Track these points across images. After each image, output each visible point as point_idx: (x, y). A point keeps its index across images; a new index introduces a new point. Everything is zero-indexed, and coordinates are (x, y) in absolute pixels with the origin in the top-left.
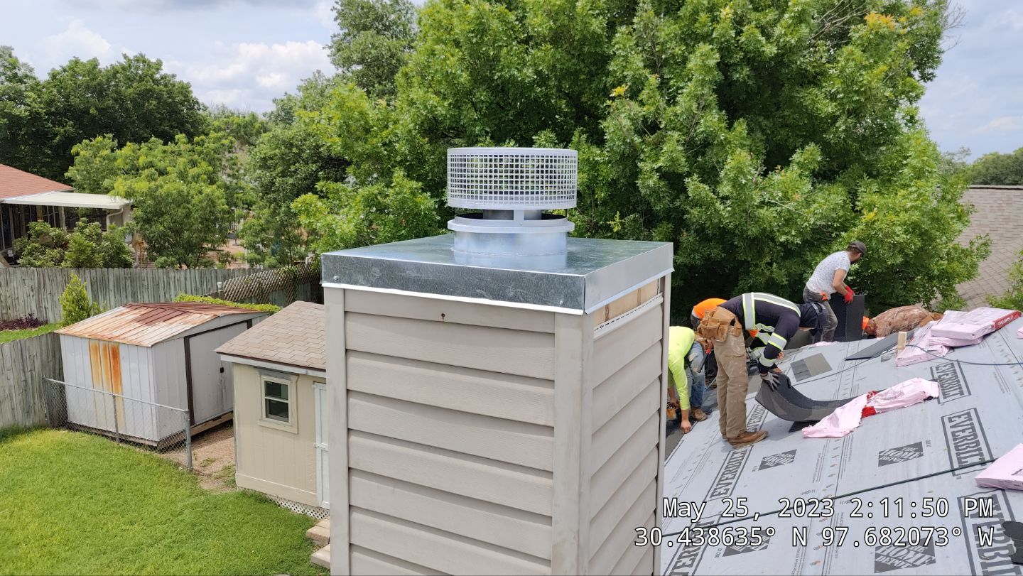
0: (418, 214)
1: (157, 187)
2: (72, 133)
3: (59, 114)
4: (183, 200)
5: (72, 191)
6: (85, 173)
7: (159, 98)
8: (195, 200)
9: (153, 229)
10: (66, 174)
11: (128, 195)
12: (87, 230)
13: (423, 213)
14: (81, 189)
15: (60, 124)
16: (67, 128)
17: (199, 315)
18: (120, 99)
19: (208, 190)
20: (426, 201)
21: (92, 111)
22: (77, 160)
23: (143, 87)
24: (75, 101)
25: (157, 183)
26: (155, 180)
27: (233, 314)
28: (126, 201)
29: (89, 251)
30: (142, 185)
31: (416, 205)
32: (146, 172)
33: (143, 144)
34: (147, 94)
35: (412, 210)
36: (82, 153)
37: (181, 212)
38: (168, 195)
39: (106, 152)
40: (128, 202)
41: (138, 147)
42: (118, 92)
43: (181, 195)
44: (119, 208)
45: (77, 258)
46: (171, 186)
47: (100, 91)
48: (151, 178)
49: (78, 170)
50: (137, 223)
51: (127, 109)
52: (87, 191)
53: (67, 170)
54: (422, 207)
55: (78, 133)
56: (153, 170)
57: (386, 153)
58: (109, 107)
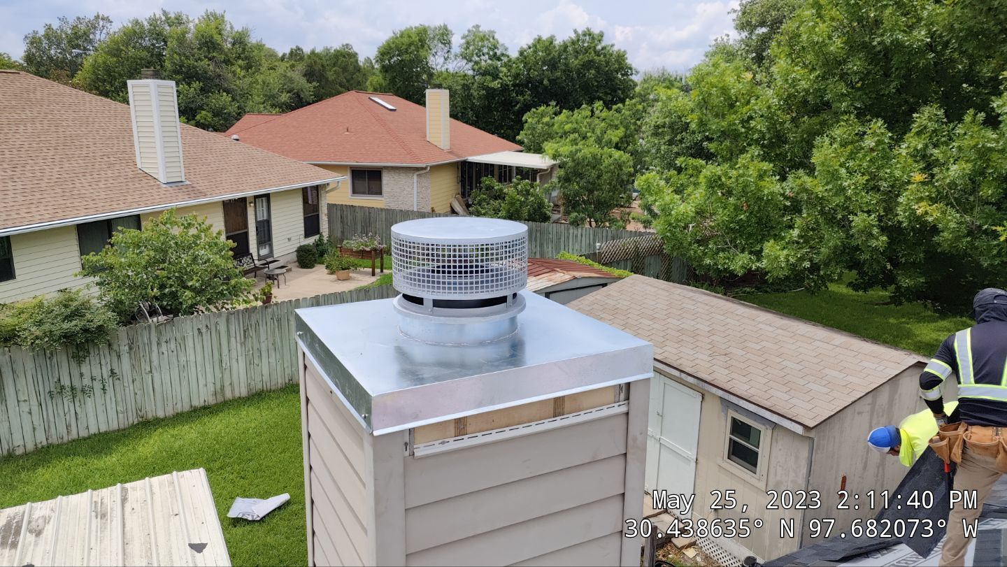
0: (761, 199)
1: (577, 151)
2: (529, 101)
3: (522, 85)
4: (596, 162)
5: (521, 151)
6: (531, 136)
7: (598, 69)
8: (607, 162)
9: (571, 187)
10: (517, 137)
11: (554, 157)
12: (520, 186)
13: (765, 198)
14: (529, 150)
15: (522, 94)
16: (526, 97)
17: (562, 274)
18: (568, 70)
19: (617, 154)
20: (772, 185)
21: (546, 82)
22: (526, 126)
23: (587, 59)
24: (534, 74)
25: (577, 147)
26: (577, 144)
27: (590, 277)
28: (553, 162)
29: (518, 204)
30: (565, 149)
31: (760, 189)
32: (572, 136)
33: (576, 111)
34: (589, 65)
35: (754, 194)
36: (529, 120)
37: (594, 173)
38: (584, 158)
39: (546, 119)
40: (555, 162)
41: (572, 114)
42: (566, 65)
43: (595, 159)
44: (546, 168)
45: (509, 210)
46: (588, 150)
47: (553, 65)
48: (574, 142)
49: (526, 134)
50: (559, 182)
51: (572, 79)
52: (532, 151)
53: (518, 134)
54: (766, 192)
55: (534, 101)
56: (577, 135)
57: (743, 130)
58: (558, 78)
